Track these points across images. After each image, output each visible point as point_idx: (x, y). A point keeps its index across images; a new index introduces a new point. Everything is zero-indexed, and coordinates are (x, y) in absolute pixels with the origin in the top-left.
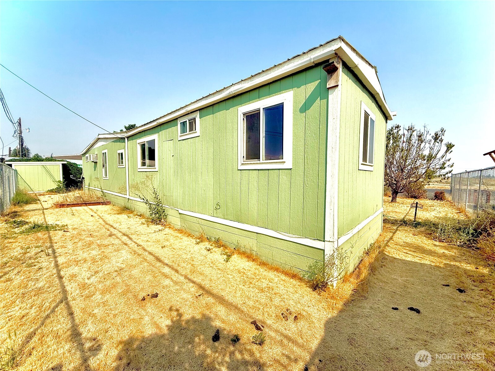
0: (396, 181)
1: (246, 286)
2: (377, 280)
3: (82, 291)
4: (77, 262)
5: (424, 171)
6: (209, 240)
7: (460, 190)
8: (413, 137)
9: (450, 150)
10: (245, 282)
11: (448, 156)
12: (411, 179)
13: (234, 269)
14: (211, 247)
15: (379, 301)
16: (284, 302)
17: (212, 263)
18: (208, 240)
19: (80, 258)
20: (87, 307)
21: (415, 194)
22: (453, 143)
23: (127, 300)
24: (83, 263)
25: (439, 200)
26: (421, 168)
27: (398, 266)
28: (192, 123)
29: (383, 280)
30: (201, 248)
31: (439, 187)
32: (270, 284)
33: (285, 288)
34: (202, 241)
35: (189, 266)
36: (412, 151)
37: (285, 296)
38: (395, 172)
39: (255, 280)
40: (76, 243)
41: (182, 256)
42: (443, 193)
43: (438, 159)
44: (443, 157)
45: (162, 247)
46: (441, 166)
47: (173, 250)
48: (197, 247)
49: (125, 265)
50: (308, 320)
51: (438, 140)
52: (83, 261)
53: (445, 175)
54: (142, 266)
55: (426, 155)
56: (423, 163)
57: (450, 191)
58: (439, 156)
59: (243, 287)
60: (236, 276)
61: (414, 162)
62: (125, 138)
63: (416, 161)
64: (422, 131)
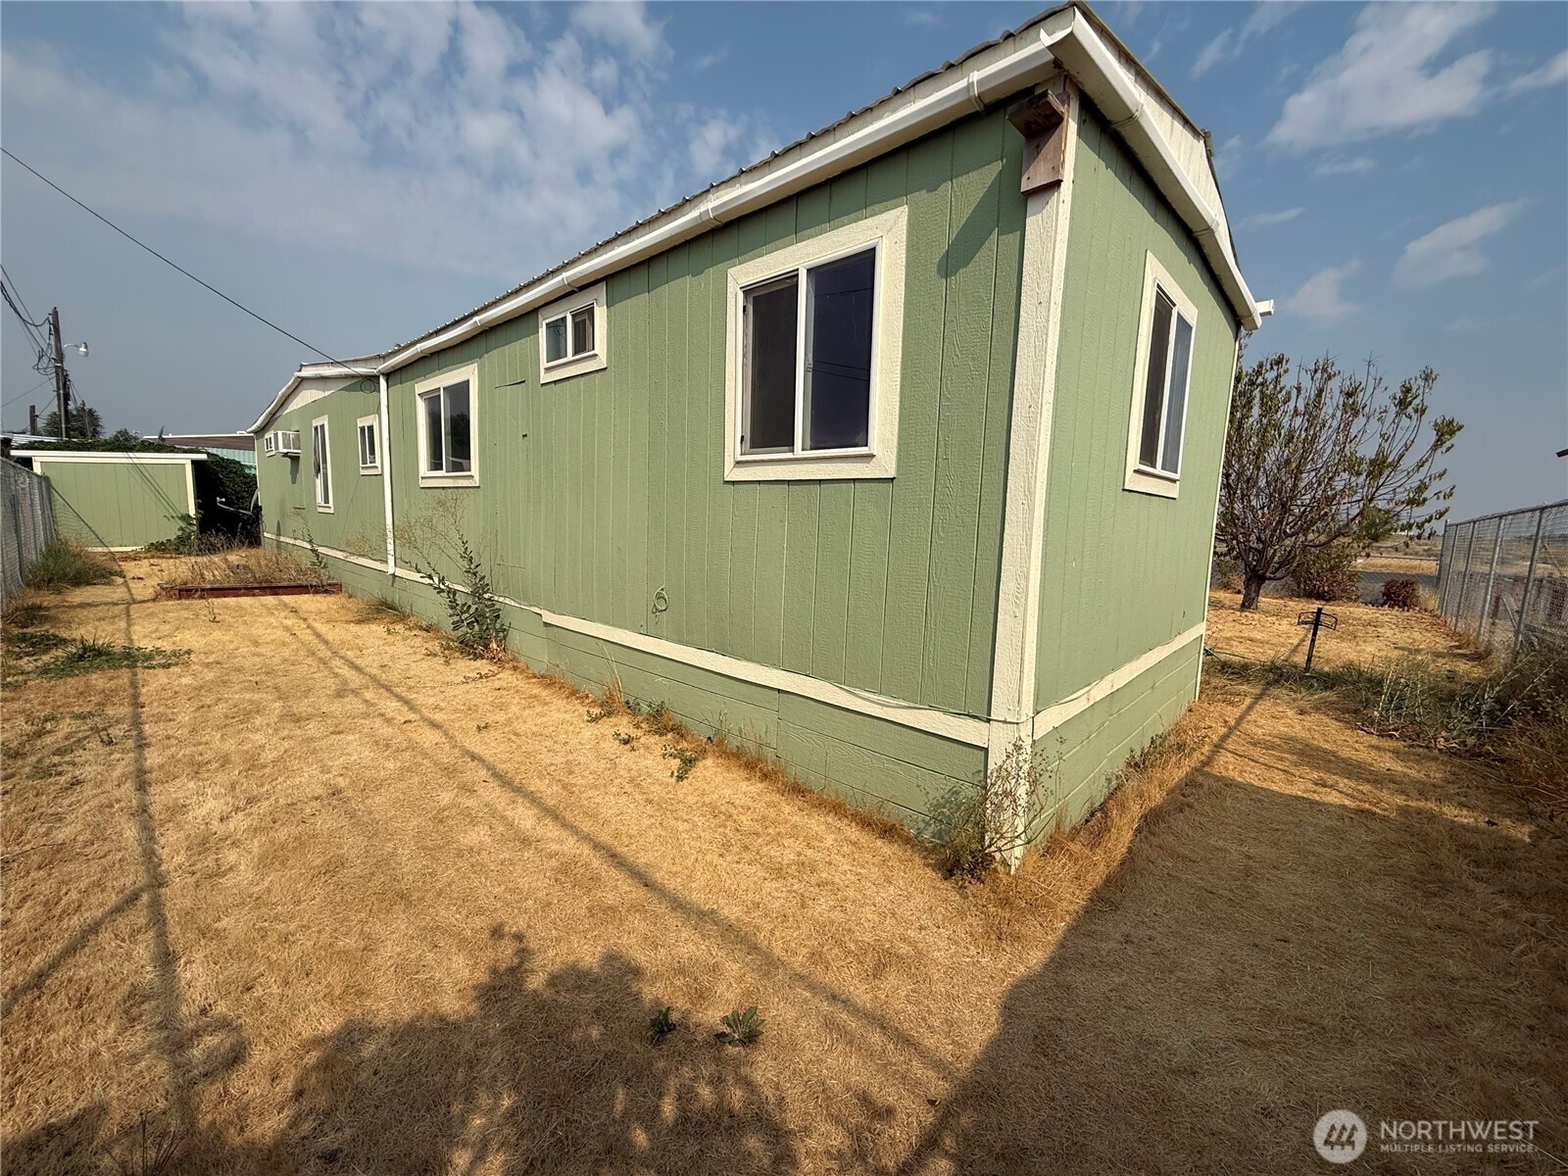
0: (1262, 542)
1: (729, 858)
2: (1161, 852)
3: (195, 858)
4: (197, 768)
5: (1355, 511)
6: (631, 708)
7: (1467, 576)
8: (1329, 396)
9: (1448, 444)
10: (726, 846)
11: (1441, 461)
12: (1311, 536)
13: (699, 805)
14: (634, 732)
15: (1155, 918)
16: (844, 911)
17: (632, 780)
18: (629, 711)
19: (208, 755)
20: (199, 909)
21: (1319, 587)
22: (1459, 420)
23: (334, 891)
24: (217, 770)
25: (1397, 608)
26: (1346, 501)
27: (1234, 808)
28: (584, 323)
29: (1181, 850)
30: (603, 735)
31: (1400, 567)
32: (809, 852)
33: (853, 865)
34: (609, 714)
35: (555, 788)
36: (1321, 445)
37: (851, 893)
38: (1259, 512)
39: (760, 840)
40: (205, 709)
41: (539, 757)
42: (1412, 584)
43: (1406, 473)
44: (1422, 466)
45: (479, 727)
46: (1411, 495)
47: (513, 738)
48: (589, 732)
49: (348, 780)
50: (913, 970)
51: (1410, 410)
52: (217, 765)
53: (1423, 524)
54: (401, 785)
55: (1367, 457)
56: (1354, 484)
57: (1435, 581)
58: (1409, 462)
59: (716, 860)
60: (700, 824)
61: (1326, 480)
62: (379, 377)
63: (1330, 479)
64: (1361, 377)
